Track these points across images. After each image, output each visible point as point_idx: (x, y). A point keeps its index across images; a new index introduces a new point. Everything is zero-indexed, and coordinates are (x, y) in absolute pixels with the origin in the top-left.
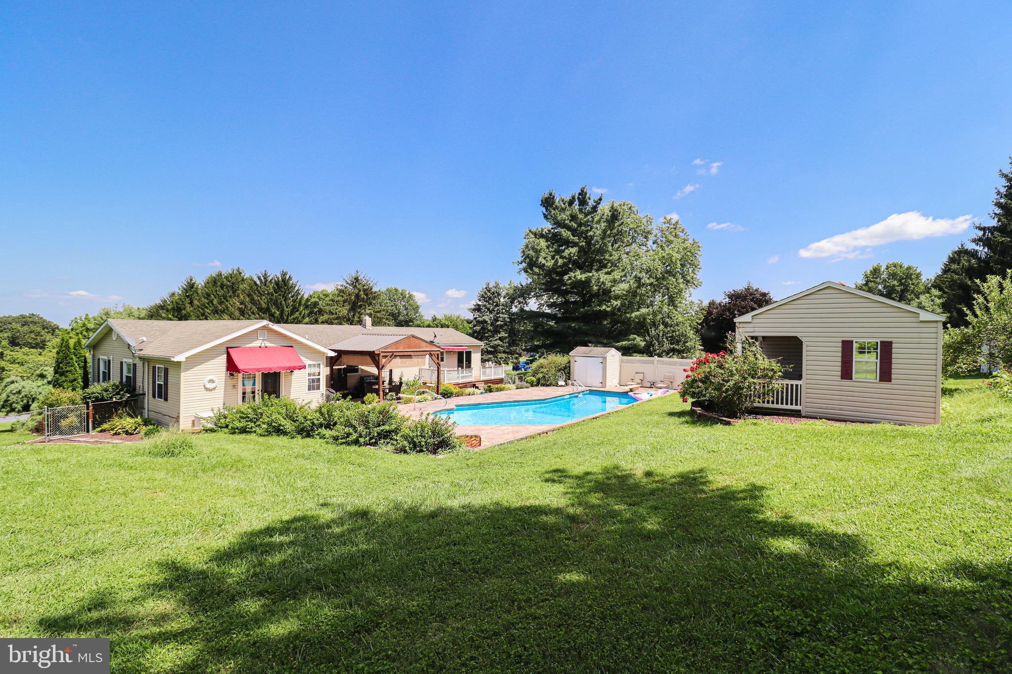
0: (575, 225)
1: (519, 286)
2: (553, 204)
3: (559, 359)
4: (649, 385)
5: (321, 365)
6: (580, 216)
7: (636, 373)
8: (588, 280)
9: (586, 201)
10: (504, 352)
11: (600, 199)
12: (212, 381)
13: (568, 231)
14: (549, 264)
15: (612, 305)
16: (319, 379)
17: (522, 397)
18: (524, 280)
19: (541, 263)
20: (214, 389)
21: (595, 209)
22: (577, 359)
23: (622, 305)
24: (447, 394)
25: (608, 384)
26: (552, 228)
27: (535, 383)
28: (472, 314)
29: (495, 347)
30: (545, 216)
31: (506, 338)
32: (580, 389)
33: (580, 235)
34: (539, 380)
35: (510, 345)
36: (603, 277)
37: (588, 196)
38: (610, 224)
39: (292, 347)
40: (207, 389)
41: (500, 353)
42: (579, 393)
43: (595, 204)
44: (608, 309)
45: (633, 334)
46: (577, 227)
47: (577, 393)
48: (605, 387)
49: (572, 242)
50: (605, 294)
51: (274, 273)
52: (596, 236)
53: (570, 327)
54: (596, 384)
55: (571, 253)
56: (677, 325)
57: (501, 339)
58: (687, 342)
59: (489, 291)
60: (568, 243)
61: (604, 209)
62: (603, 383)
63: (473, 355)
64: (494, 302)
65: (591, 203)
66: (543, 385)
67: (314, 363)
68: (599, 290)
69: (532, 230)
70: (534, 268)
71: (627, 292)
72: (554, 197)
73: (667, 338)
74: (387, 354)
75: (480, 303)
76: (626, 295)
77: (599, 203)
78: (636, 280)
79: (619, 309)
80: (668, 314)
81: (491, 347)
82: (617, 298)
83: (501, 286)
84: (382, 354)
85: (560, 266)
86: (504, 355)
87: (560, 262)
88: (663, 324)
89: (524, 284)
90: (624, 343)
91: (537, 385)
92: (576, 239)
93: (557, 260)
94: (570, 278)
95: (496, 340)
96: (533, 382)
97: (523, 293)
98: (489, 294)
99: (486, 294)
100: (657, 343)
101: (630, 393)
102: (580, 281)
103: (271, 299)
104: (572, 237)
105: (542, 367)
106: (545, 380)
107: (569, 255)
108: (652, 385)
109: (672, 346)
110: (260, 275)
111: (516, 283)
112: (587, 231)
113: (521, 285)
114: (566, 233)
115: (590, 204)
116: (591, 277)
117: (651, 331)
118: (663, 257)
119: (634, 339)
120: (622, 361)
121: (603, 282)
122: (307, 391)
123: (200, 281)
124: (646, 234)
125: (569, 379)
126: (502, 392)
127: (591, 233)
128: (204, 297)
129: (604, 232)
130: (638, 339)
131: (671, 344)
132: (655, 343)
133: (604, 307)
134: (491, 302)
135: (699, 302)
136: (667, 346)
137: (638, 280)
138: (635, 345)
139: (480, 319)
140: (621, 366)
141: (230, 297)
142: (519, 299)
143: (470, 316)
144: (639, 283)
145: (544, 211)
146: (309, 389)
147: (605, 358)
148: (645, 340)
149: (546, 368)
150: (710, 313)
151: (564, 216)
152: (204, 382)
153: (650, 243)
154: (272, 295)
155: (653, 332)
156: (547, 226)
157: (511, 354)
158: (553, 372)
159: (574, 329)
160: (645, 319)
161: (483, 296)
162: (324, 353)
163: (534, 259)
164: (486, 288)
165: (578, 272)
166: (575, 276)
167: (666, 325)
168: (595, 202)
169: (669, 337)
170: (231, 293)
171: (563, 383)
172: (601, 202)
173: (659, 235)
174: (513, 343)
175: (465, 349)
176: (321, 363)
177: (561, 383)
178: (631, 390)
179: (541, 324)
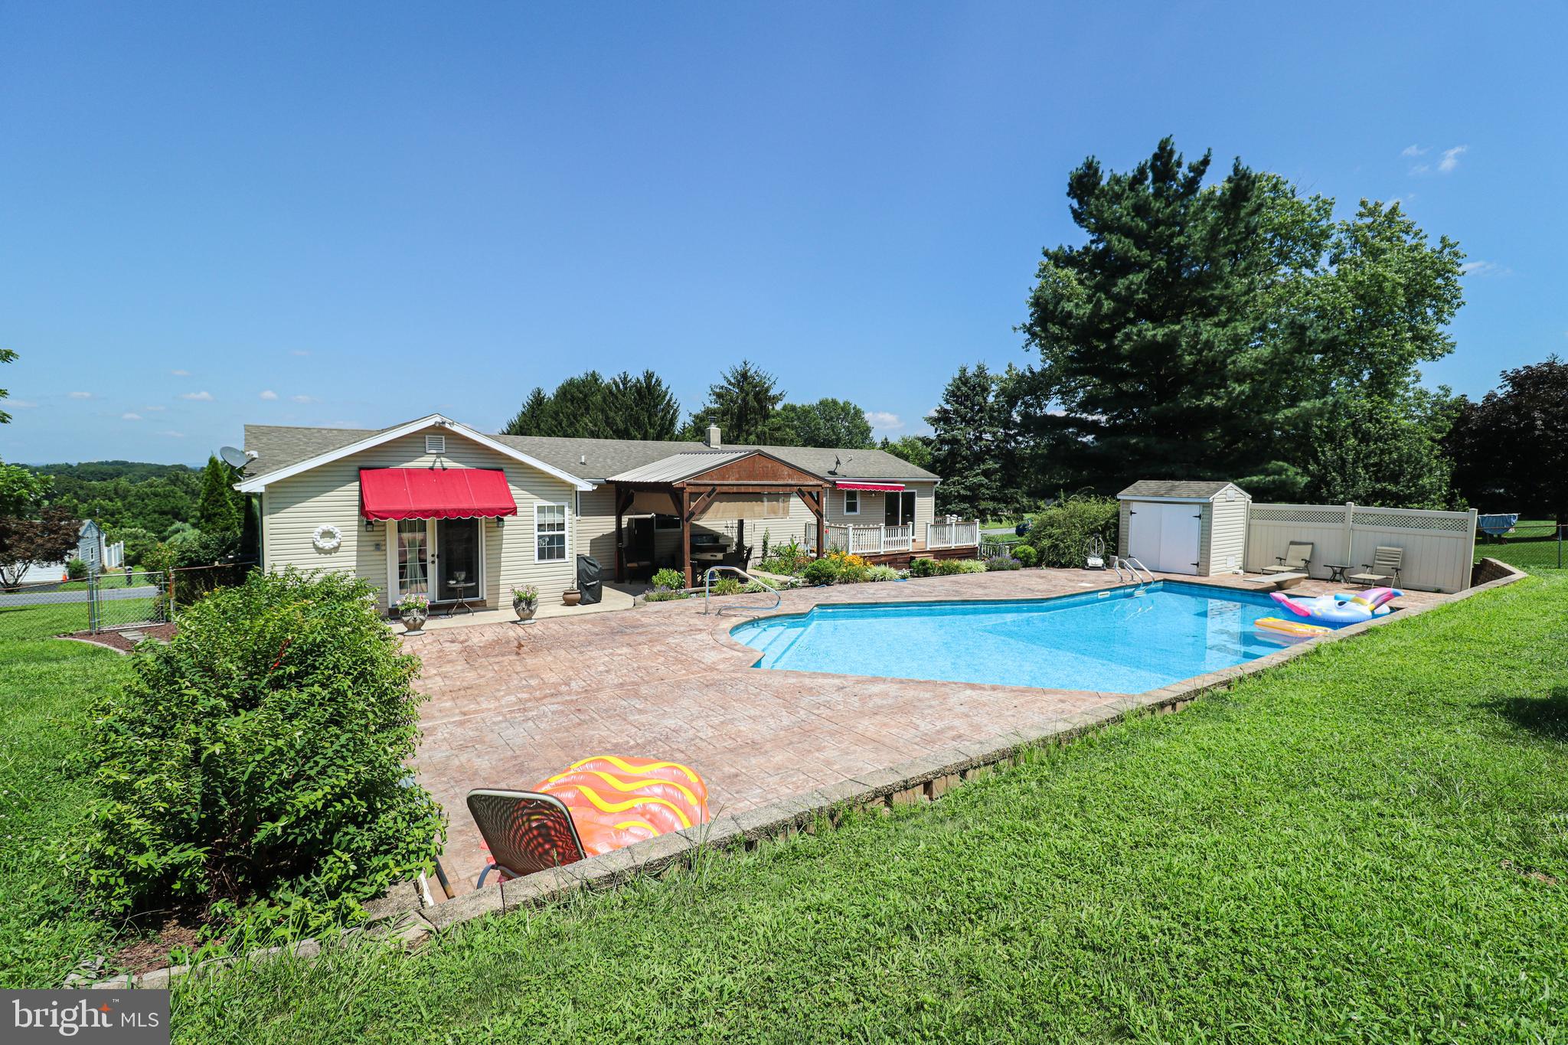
0: (1143, 225)
1: (1028, 374)
2: (1094, 189)
3: (1096, 509)
4: (1329, 573)
5: (566, 509)
6: (1157, 205)
7: (1292, 543)
8: (1172, 342)
9: (1171, 169)
10: (993, 499)
11: (1206, 162)
12: (328, 534)
13: (1127, 237)
14: (1082, 312)
15: (1231, 393)
16: (563, 536)
17: (987, 591)
18: (1035, 360)
19: (1062, 311)
20: (336, 549)
21: (1191, 185)
22: (1135, 507)
23: (1255, 394)
24: (818, 578)
25: (1213, 568)
26: (1092, 242)
27: (1035, 560)
28: (933, 429)
29: (974, 488)
30: (1078, 217)
31: (996, 471)
32: (1139, 577)
33: (1155, 248)
34: (1041, 552)
35: (1003, 486)
36: (1207, 330)
37: (1175, 157)
38: (1227, 213)
39: (501, 470)
40: (320, 550)
41: (984, 500)
42: (1137, 586)
43: (1192, 174)
44: (1219, 404)
45: (1278, 460)
46: (1149, 230)
47: (1131, 586)
48: (1207, 575)
49: (1136, 263)
50: (1213, 372)
51: (636, 375)
52: (1194, 244)
53: (1127, 446)
54: (1182, 566)
55: (1132, 283)
56: (1395, 436)
57: (986, 474)
58: (1420, 476)
59: (965, 384)
60: (1126, 266)
61: (1215, 182)
62: (1202, 565)
63: (918, 500)
64: (974, 405)
65: (1183, 172)
66: (1052, 564)
67: (552, 504)
68: (1196, 363)
69: (1050, 251)
70: (1050, 325)
71: (1265, 364)
72: (1097, 170)
73: (1366, 467)
74: (702, 489)
75: (948, 407)
76: (1261, 372)
77: (1203, 172)
78: (1291, 334)
79: (1244, 404)
80: (1370, 411)
81: (966, 488)
82: (1240, 378)
83: (990, 373)
84: (689, 489)
85: (1106, 316)
86: (991, 505)
87: (1107, 305)
88: (1355, 436)
89: (1037, 369)
90: (1255, 479)
91: (1038, 565)
92: (1145, 255)
93: (1099, 301)
94: (1128, 337)
95: (977, 474)
96: (1028, 556)
97: (1034, 386)
98: (964, 389)
99: (959, 388)
100: (1339, 480)
101: (1278, 595)
102: (1153, 342)
103: (631, 415)
104: (1135, 251)
105: (1052, 526)
106: (1058, 554)
107: (1128, 288)
108: (1338, 575)
109: (1378, 486)
110: (618, 380)
111: (1021, 368)
112: (1172, 236)
113: (1032, 372)
114: (1120, 244)
115: (1180, 176)
116: (1179, 332)
117: (1323, 453)
118: (1361, 283)
119: (1280, 471)
120: (1251, 515)
121: (1207, 341)
122: (537, 561)
123: (550, 392)
124: (1316, 241)
125: (1116, 554)
126: (952, 578)
127: (1181, 239)
128: (551, 417)
129: (1214, 232)
130: (1292, 471)
131: (1378, 480)
132: (1334, 479)
133: (1208, 399)
134: (969, 403)
135: (1441, 392)
136: (1364, 485)
137: (1298, 330)
138: (1283, 484)
139: (947, 436)
140: (1249, 526)
141: (582, 415)
142: (1026, 398)
143: (931, 433)
144: (1301, 341)
145: (1076, 205)
146: (541, 557)
147: (1208, 506)
148: (1306, 471)
149: (1060, 527)
150: (1463, 420)
151: (1120, 210)
152: (313, 535)
153: (1324, 260)
154: (632, 409)
155: (1328, 453)
156: (1080, 239)
157: (1005, 502)
158: (1077, 536)
159: (1134, 449)
160: (1308, 426)
161: (953, 394)
162: (572, 486)
163: (1051, 307)
164: (960, 379)
165: (1146, 325)
166: (1140, 332)
167: (1365, 438)
168: (1191, 169)
169: (1373, 465)
170: (582, 410)
171: (1100, 562)
172: (1209, 169)
173: (1347, 243)
174: (1009, 481)
175: (900, 488)
176: (566, 504)
177: (1095, 561)
178: (1280, 586)
179: (1063, 441)
